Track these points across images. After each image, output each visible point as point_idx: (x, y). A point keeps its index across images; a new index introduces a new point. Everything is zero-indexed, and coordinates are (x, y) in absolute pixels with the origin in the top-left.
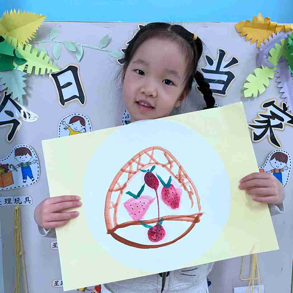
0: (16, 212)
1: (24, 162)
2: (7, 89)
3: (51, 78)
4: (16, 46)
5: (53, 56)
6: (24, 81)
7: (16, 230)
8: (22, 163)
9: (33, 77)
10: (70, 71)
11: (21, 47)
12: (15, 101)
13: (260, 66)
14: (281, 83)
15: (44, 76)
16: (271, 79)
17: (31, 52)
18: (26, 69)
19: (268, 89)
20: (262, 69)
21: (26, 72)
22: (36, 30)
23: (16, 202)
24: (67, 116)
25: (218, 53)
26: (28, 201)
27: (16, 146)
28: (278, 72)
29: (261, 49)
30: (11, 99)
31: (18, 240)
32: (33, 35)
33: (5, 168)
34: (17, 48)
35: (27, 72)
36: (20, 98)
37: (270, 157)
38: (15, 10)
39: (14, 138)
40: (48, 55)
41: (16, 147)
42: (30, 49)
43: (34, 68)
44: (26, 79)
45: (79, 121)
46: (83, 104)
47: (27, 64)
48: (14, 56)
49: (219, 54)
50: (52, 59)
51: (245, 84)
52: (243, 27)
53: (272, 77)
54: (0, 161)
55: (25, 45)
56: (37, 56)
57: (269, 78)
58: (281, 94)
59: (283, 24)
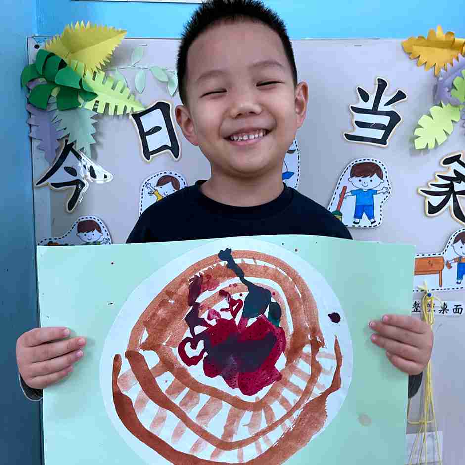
1: (89, 241)
2: (68, 136)
3: (131, 120)
4: (83, 74)
5: (136, 89)
6: (94, 124)
8: (87, 243)
9: (106, 118)
10: (159, 110)
11: (89, 76)
12: (79, 153)
13: (438, 104)
15: (121, 117)
16: (456, 122)
17: (103, 83)
18: (96, 107)
19: (450, 137)
20: (442, 107)
21: (96, 112)
22: (112, 51)
24: (153, 176)
25: (375, 85)
29: (441, 79)
32: (108, 58)
34: (84, 77)
36: (87, 149)
37: (453, 238)
38: (82, 22)
39: (77, 206)
40: (127, 86)
42: (103, 78)
43: (107, 105)
44: (96, 121)
45: (170, 183)
46: (177, 158)
47: (97, 99)
48: (80, 88)
49: (377, 86)
50: (134, 93)
51: (416, 129)
52: (413, 46)
53: (457, 119)
54: (56, 239)
55: (95, 72)
56: (112, 88)
57: (452, 121)
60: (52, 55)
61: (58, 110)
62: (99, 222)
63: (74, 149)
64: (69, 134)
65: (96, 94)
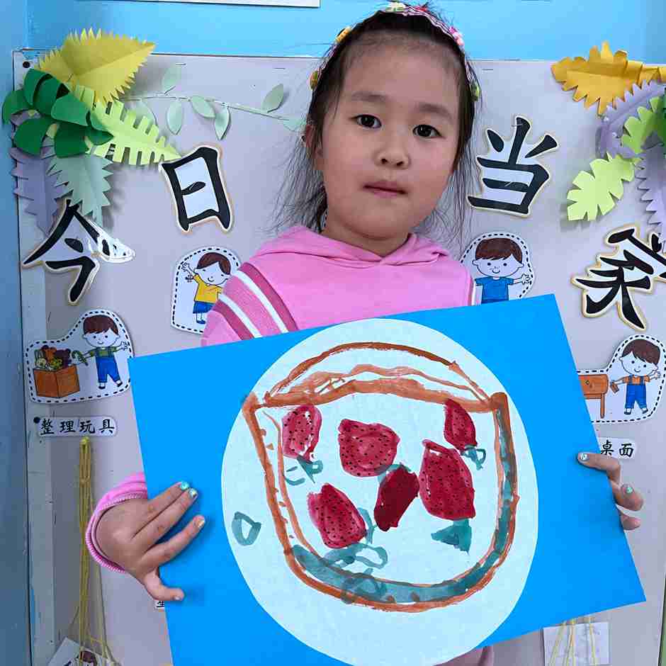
0: (82, 451)
1: (100, 346)
2: (71, 193)
3: (161, 171)
4: (92, 105)
5: (168, 127)
6: (107, 178)
7: (83, 487)
8: (98, 348)
9: (125, 170)
10: (201, 158)
11: (101, 107)
12: (86, 219)
13: (603, 156)
14: (648, 192)
15: (146, 168)
16: (627, 182)
17: (122, 118)
18: (111, 153)
19: (620, 203)
20: (608, 160)
21: (111, 160)
22: (134, 73)
23: (83, 429)
24: (192, 253)
25: (513, 126)
26: (109, 427)
27: (87, 313)
28: (643, 169)
29: (607, 119)
30: (78, 214)
31: (87, 507)
32: (127, 83)
33: (62, 359)
34: (93, 109)
35: (113, 160)
36: (98, 214)
37: (622, 349)
38: (91, 31)
39: (83, 295)
41: (86, 315)
42: (121, 111)
43: (127, 150)
44: (111, 173)
45: (218, 263)
46: (226, 228)
47: (112, 142)
48: (87, 125)
49: (516, 127)
50: (165, 134)
51: (570, 192)
52: (568, 72)
53: (629, 178)
54: (53, 342)
55: (109, 102)
56: (134, 126)
57: (622, 180)
58: (647, 216)
59: (655, 66)
60: (47, 77)
61: (56, 157)
62: (114, 319)
63: (80, 213)
64: (72, 191)
65: (111, 135)
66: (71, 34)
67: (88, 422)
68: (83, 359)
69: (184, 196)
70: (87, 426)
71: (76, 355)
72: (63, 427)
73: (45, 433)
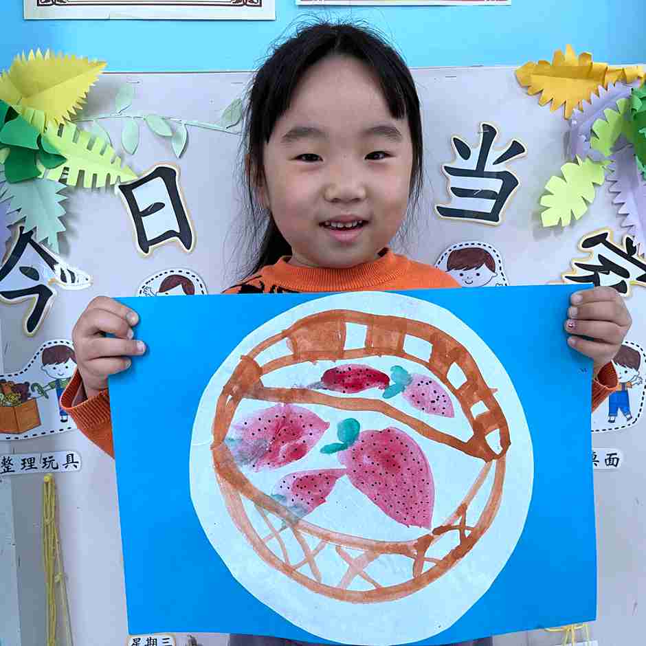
0: (45, 488)
2: (24, 220)
3: (119, 193)
4: (43, 128)
5: (124, 147)
6: (62, 203)
7: (47, 526)
8: (58, 380)
9: (80, 193)
10: (159, 178)
11: (52, 130)
12: (42, 245)
13: (573, 160)
14: (619, 195)
15: (103, 191)
16: (599, 185)
17: (75, 140)
18: (65, 177)
19: (591, 207)
20: (578, 164)
21: (65, 184)
22: (85, 93)
23: (46, 465)
24: (154, 277)
25: (479, 133)
26: (73, 462)
27: (46, 343)
28: (613, 171)
29: (574, 122)
30: (32, 241)
31: (52, 548)
32: (79, 103)
33: (21, 392)
34: (44, 132)
35: (67, 183)
36: (53, 240)
38: (39, 52)
39: (39, 327)
40: (111, 145)
41: (45, 346)
42: (73, 134)
43: (82, 173)
44: (66, 198)
45: (181, 286)
46: (189, 249)
47: (66, 165)
48: (38, 148)
49: (482, 134)
50: (121, 155)
51: (543, 197)
52: (532, 76)
53: (600, 181)
54: (9, 376)
55: (61, 124)
56: (88, 148)
57: (594, 183)
58: (620, 219)
59: (620, 67)
61: (7, 182)
63: (34, 240)
64: (25, 217)
65: (63, 157)
66: (18, 55)
67: (50, 458)
68: (43, 392)
69: (143, 218)
70: (50, 461)
71: (36, 388)
72: (24, 463)
73: (5, 472)
